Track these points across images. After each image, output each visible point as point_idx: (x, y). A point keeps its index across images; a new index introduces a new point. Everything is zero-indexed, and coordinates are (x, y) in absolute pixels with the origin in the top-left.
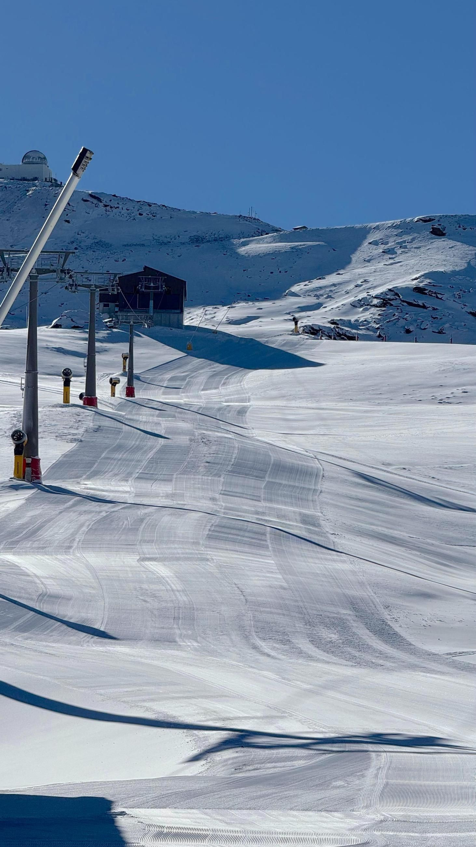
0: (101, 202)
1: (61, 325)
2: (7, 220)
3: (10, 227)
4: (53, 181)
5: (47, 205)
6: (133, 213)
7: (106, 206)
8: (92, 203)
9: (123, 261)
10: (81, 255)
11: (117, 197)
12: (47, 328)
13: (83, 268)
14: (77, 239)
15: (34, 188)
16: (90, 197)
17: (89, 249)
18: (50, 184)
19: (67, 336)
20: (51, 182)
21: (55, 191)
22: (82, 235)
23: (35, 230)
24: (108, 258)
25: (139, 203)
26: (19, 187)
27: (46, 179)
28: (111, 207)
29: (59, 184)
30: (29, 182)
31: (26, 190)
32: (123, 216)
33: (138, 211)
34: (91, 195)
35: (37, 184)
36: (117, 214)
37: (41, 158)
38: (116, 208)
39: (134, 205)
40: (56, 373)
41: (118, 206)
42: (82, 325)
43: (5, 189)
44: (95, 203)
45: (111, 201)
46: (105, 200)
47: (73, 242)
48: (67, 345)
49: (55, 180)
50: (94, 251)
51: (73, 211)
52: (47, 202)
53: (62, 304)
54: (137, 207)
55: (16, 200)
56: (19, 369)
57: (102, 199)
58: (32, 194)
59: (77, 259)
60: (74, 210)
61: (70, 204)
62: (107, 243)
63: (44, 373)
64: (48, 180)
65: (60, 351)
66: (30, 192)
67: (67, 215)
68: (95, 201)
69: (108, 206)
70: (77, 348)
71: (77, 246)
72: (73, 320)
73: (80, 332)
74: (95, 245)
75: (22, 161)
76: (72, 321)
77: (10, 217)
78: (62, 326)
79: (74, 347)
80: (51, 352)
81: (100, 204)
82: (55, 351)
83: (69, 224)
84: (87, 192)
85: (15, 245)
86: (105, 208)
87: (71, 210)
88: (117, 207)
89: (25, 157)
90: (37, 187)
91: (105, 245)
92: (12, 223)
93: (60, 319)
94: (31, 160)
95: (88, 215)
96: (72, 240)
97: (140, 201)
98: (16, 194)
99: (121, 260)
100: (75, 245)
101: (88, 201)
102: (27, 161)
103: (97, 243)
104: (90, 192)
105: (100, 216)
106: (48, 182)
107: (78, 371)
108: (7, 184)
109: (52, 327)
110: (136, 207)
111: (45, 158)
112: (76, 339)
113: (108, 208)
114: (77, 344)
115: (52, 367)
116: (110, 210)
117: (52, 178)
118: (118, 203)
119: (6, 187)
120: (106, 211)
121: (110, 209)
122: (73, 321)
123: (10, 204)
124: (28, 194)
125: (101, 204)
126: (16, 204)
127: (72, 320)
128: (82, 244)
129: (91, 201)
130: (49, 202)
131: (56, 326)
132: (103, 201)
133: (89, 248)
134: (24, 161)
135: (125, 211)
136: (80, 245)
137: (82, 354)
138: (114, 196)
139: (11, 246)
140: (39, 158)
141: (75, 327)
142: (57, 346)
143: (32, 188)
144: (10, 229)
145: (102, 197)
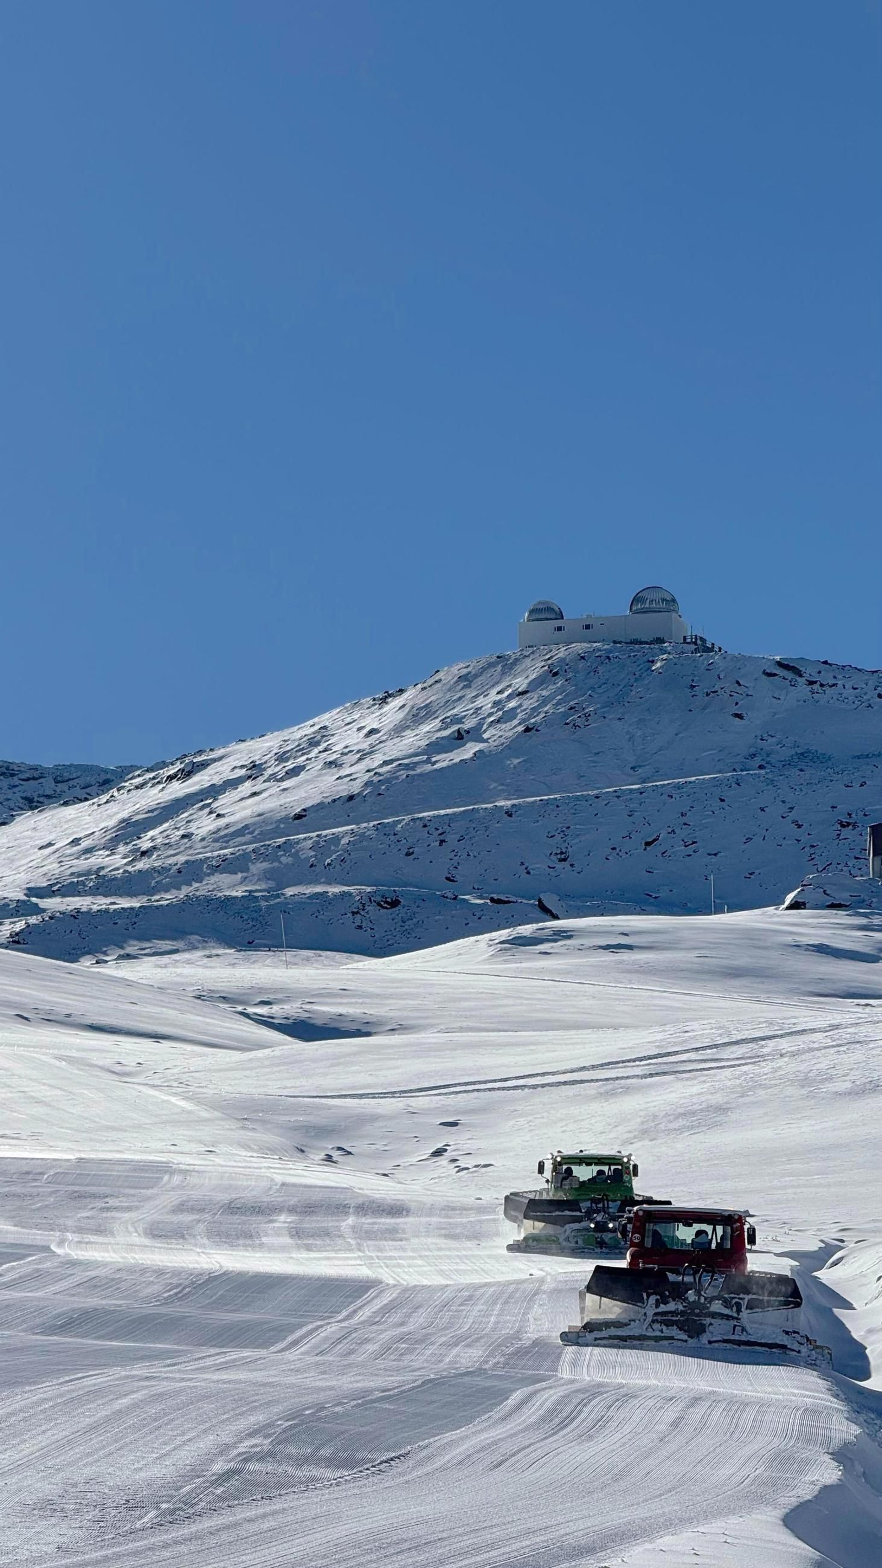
0: (801, 676)
1: (804, 904)
2: (620, 719)
3: (628, 733)
4: (699, 642)
5: (695, 686)
6: (866, 693)
7: (811, 683)
8: (784, 678)
9: (862, 785)
10: (776, 779)
11: (830, 665)
12: (776, 909)
13: (783, 802)
14: (762, 749)
15: (665, 656)
16: (778, 667)
17: (787, 766)
18: (693, 647)
19: (826, 923)
20: (695, 643)
21: (707, 659)
22: (770, 740)
23: (676, 735)
24: (831, 781)
25: (875, 674)
26: (634, 656)
27: (685, 638)
28: (822, 685)
29: (708, 648)
30: (652, 646)
31: (649, 661)
32: (846, 701)
33: (875, 689)
34: (780, 664)
35: (669, 648)
36: (835, 698)
37: (666, 600)
38: (831, 686)
39: (867, 680)
40: (833, 992)
41: (834, 681)
42: (847, 902)
43: (607, 661)
44: (790, 679)
45: (820, 672)
46: (809, 672)
47: (754, 755)
48: (833, 940)
49: (701, 639)
50: (801, 770)
51: (747, 695)
52: (693, 681)
53: (751, 874)
54: (872, 684)
55: (632, 680)
56: (761, 986)
57: (803, 669)
58: (661, 667)
59: (770, 787)
60: (749, 693)
61: (741, 682)
62: (821, 754)
63: (810, 992)
64: (689, 640)
65: (822, 949)
66: (659, 664)
67: (737, 704)
68: (789, 675)
69: (815, 682)
70: (853, 944)
71: (763, 763)
72: (828, 892)
73: (848, 915)
74: (799, 758)
75: (631, 609)
76: (825, 894)
77: (624, 714)
78: (807, 905)
79: (848, 943)
80: (805, 952)
81: (799, 679)
82: (813, 951)
83: (743, 722)
84: (772, 658)
85: (640, 767)
86: (809, 688)
87: (744, 695)
88: (834, 685)
89: (636, 600)
90: (669, 653)
91: (818, 758)
92: (630, 725)
93: (802, 890)
94: (647, 605)
95: (779, 702)
96: (753, 750)
97: (876, 672)
98: (630, 669)
99: (856, 785)
100: (758, 761)
101: (775, 675)
102: (639, 606)
103: (802, 754)
104: (778, 658)
105: (802, 702)
106: (689, 643)
107: (874, 987)
108: (611, 652)
109: (788, 908)
110: (870, 683)
111: (674, 600)
112: (844, 929)
113: (816, 687)
114: (850, 936)
115: (819, 981)
116: (820, 691)
117: (696, 636)
118: (835, 677)
119: (608, 658)
120: (813, 693)
121: (820, 688)
122: (828, 895)
123: (620, 687)
124: (654, 668)
125: (801, 681)
126: (632, 688)
127: (824, 891)
128: (772, 759)
129: (781, 675)
130: (698, 681)
131: (795, 906)
132: (804, 675)
133: (788, 764)
134: (634, 608)
135: (849, 692)
136: (768, 759)
137: (868, 955)
138: (825, 662)
139: (633, 768)
140: (663, 600)
141: (833, 906)
142: (817, 942)
143: (661, 657)
144: (627, 737)
145: (801, 666)
